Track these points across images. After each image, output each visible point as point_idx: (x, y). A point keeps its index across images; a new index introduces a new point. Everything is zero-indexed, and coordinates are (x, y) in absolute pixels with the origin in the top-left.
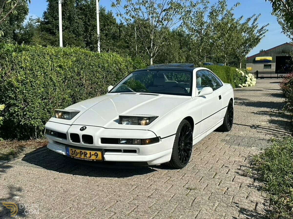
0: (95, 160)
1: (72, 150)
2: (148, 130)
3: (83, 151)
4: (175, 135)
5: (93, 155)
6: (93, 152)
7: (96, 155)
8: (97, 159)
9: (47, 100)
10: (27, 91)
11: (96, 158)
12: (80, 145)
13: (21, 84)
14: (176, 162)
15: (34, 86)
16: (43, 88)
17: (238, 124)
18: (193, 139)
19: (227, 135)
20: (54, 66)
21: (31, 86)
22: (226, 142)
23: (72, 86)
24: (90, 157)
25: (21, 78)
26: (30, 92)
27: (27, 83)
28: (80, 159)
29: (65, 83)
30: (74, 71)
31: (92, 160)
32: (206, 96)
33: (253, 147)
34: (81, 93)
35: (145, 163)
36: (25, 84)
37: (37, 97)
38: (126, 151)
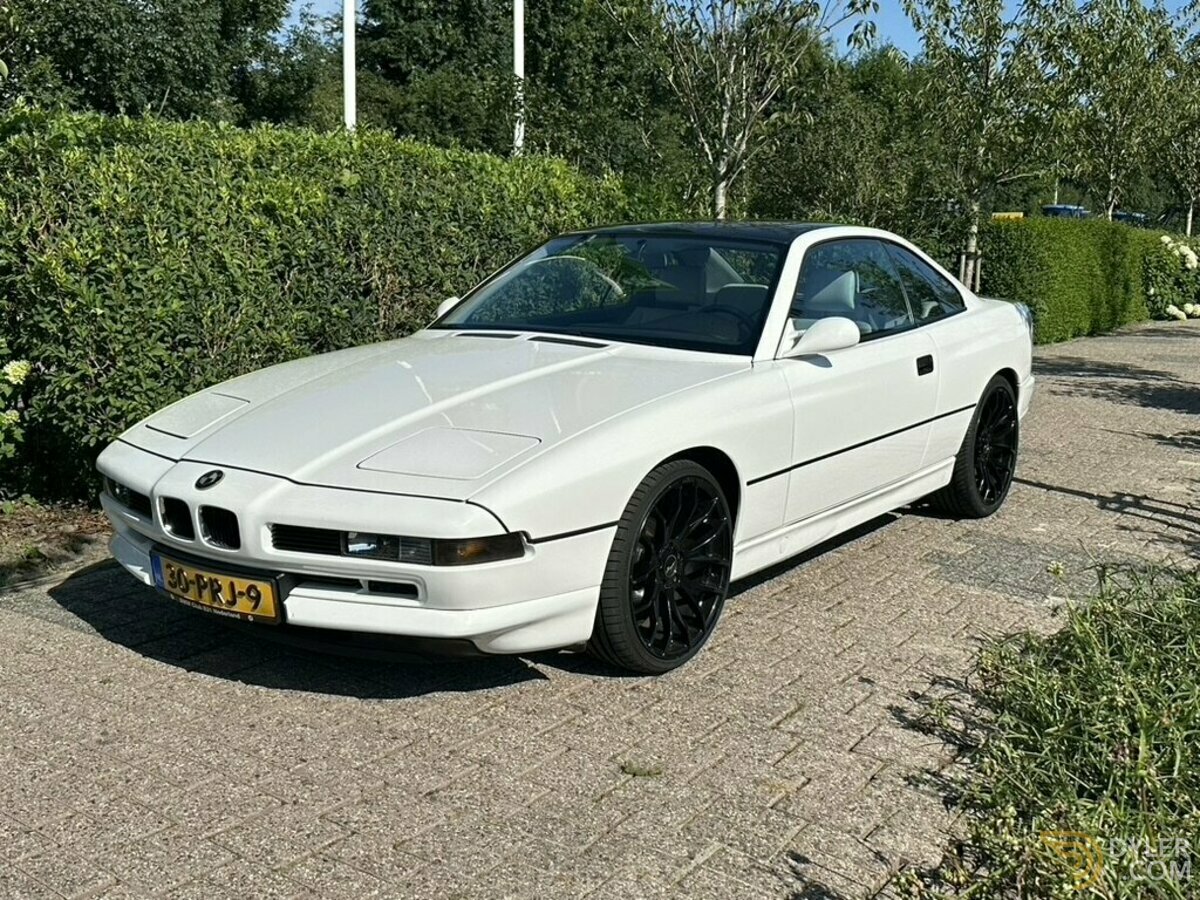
0: (251, 619)
1: (169, 566)
2: (468, 502)
3: (207, 576)
4: (615, 528)
5: (241, 594)
6: (242, 584)
7: (252, 594)
8: (255, 613)
9: (196, 350)
10: (107, 311)
11: (255, 607)
12: (197, 550)
13: (85, 280)
14: (622, 646)
15: (139, 290)
16: (182, 298)
17: (1049, 488)
18: (736, 550)
19: (969, 533)
20: (239, 205)
21: (129, 290)
22: (938, 566)
23: (316, 295)
24: (233, 603)
25: (87, 254)
26: (122, 312)
27: (109, 277)
28: (199, 607)
29: (284, 282)
30: (330, 232)
31: (238, 616)
32: (831, 357)
33: (1055, 594)
34: (355, 326)
35: (465, 643)
36: (102, 282)
37: (150, 336)
38: (379, 588)
